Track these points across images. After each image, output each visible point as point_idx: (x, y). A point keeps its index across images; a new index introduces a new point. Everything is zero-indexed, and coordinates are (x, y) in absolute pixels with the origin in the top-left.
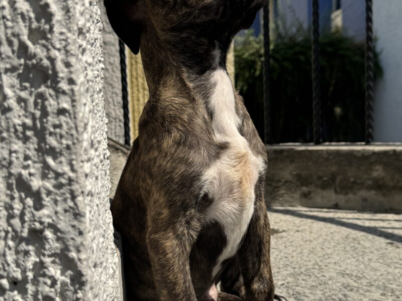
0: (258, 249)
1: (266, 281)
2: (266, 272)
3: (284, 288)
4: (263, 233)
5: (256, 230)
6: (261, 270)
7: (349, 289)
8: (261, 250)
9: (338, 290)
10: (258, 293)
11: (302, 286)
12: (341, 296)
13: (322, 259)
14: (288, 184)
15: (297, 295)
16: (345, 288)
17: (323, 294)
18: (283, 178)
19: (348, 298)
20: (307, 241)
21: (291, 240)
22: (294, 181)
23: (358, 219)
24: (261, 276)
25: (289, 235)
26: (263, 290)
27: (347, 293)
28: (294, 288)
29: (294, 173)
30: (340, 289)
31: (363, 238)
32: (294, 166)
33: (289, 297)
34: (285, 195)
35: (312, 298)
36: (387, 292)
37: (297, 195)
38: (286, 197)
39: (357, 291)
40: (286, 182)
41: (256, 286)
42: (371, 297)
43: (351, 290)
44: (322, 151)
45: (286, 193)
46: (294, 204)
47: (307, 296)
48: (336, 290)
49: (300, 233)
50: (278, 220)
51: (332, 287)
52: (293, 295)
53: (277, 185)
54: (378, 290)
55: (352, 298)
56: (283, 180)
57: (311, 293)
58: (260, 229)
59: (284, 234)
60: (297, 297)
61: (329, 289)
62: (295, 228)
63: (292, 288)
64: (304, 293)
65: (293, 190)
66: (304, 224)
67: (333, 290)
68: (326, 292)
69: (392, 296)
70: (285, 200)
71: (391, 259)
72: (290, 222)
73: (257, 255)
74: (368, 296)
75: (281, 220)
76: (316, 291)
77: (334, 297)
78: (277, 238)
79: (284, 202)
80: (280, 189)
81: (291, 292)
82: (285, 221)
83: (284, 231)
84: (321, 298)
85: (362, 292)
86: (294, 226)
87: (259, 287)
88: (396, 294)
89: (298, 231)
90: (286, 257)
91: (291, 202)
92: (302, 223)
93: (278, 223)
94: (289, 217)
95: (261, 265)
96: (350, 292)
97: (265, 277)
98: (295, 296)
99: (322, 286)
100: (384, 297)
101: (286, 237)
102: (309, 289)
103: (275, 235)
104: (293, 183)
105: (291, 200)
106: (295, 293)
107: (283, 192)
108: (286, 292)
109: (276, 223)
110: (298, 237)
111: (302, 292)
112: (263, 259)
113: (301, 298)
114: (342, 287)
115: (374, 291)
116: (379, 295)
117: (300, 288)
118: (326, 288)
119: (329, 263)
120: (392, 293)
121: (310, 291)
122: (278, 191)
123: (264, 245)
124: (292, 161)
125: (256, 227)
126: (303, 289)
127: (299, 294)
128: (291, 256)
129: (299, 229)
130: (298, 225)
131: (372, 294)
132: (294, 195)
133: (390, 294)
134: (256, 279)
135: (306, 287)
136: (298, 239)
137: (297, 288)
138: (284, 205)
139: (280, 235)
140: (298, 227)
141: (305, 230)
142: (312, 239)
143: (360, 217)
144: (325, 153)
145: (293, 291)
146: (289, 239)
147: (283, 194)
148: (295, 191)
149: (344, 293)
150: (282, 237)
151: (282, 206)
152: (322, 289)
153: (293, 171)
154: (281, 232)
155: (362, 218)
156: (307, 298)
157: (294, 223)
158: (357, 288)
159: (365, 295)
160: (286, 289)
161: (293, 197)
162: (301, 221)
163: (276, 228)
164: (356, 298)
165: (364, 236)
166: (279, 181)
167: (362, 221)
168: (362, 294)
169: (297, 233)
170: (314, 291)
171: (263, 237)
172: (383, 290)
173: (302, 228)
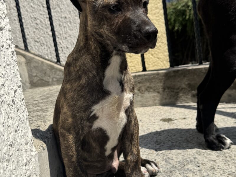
0: (131, 138)
1: (134, 155)
2: (135, 150)
3: (162, 155)
4: (134, 129)
5: (130, 127)
6: (132, 149)
7: (199, 154)
8: (132, 138)
9: (193, 154)
10: (130, 162)
11: (173, 153)
12: (192, 159)
13: (191, 135)
14: (183, 90)
15: (168, 159)
16: (197, 153)
17: (182, 158)
18: (180, 87)
19: (196, 160)
20: (187, 125)
21: (178, 125)
22: (187, 88)
23: (223, 108)
24: (132, 152)
25: (178, 121)
26: (133, 161)
27: (197, 157)
28: (167, 155)
29: (187, 83)
30: (194, 154)
31: (222, 120)
32: (186, 79)
33: (162, 161)
34: (182, 97)
35: (175, 161)
36: (221, 154)
37: (189, 96)
38: (183, 98)
39: (203, 155)
40: (182, 89)
41: (129, 158)
42: (210, 159)
43: (199, 155)
44: (202, 68)
45: (183, 96)
46: (188, 101)
47: (173, 160)
48: (191, 155)
49: (185, 120)
50: (175, 113)
51: (190, 153)
52: (166, 159)
53: (177, 91)
54: (216, 154)
55: (198, 160)
56: (181, 88)
57: (176, 158)
58: (132, 126)
59: (175, 121)
60: (167, 160)
61: (187, 154)
62: (184, 117)
63: (166, 155)
64: (172, 158)
65: (187, 93)
66: (190, 114)
67: (190, 155)
68: (185, 157)
69: (223, 157)
70: (182, 100)
71: (233, 133)
72: (182, 113)
73: (130, 141)
74: (209, 158)
75: (177, 113)
76: (179, 156)
77: (188, 159)
78: (170, 124)
79: (182, 101)
80: (179, 93)
81: (165, 158)
82: (180, 113)
83: (176, 119)
84: (180, 160)
85: (206, 155)
86: (183, 116)
87: (131, 158)
88: (226, 155)
89: (185, 119)
90: (171, 136)
91: (186, 100)
92: (189, 113)
93: (175, 114)
94: (183, 110)
95: (132, 146)
96: (198, 156)
97: (134, 153)
98: (166, 160)
99: (184, 153)
100: (217, 158)
101: (176, 123)
102: (176, 155)
103: (170, 122)
104: (186, 89)
105: (186, 99)
106: (167, 158)
107: (181, 95)
108: (162, 158)
109: (173, 114)
110: (183, 123)
111: (171, 157)
112: (133, 143)
113: (169, 161)
114: (195, 153)
115: (214, 154)
116: (215, 157)
117: (171, 155)
118: (186, 154)
119: (194, 138)
120: (224, 155)
121: (176, 156)
122: (178, 94)
123: (134, 135)
124: (184, 76)
125: (130, 126)
126: (172, 155)
127: (169, 158)
128: (174, 135)
129: (185, 117)
130: (186, 115)
131: (211, 156)
132: (187, 96)
133: (222, 156)
134: (130, 154)
135: (174, 154)
136: (182, 124)
137: (169, 155)
138: (182, 102)
139: (173, 122)
140: (185, 116)
141: (188, 118)
142: (191, 123)
143: (226, 107)
144: (204, 70)
145: (166, 157)
146: (177, 124)
147: (181, 96)
148: (188, 94)
149: (195, 157)
150: (174, 123)
151: (181, 103)
152: (183, 155)
153: (186, 82)
154: (174, 120)
155: (227, 107)
156: (172, 161)
157: (184, 114)
158: (204, 153)
159: (207, 157)
160: (163, 156)
161: (187, 97)
162: (189, 112)
163: (172, 117)
164: (200, 159)
165: (222, 119)
166: (178, 89)
167: (226, 109)
168: (205, 157)
169: (183, 120)
170: (178, 156)
171: (134, 131)
172: (219, 154)
173: (188, 116)
